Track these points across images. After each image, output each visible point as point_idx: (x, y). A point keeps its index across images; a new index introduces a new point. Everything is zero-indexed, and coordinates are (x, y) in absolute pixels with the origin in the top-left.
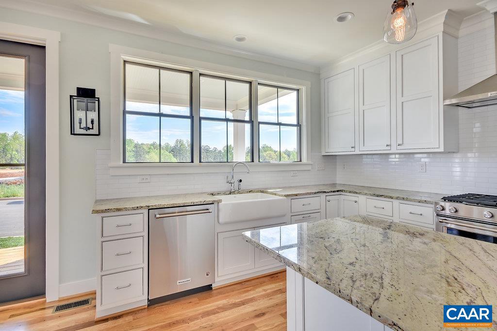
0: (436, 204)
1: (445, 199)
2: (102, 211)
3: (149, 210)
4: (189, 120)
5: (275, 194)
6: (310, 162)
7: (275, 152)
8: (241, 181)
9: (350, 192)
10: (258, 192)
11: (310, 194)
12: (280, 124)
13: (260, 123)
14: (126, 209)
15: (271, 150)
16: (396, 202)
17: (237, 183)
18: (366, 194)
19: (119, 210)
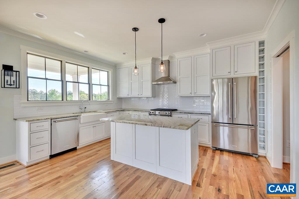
0: (149, 111)
1: (151, 110)
2: (31, 121)
3: (51, 119)
4: (60, 82)
5: (101, 112)
6: (113, 100)
7: (87, 94)
8: (86, 108)
9: (127, 110)
10: (93, 112)
11: (114, 111)
12: (101, 85)
13: (93, 84)
14: (42, 119)
15: (84, 93)
16: (140, 112)
17: (84, 109)
18: (132, 111)
19: (38, 120)
